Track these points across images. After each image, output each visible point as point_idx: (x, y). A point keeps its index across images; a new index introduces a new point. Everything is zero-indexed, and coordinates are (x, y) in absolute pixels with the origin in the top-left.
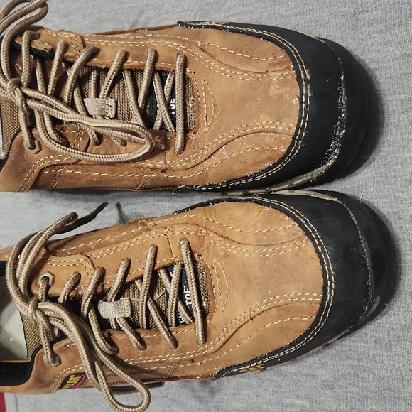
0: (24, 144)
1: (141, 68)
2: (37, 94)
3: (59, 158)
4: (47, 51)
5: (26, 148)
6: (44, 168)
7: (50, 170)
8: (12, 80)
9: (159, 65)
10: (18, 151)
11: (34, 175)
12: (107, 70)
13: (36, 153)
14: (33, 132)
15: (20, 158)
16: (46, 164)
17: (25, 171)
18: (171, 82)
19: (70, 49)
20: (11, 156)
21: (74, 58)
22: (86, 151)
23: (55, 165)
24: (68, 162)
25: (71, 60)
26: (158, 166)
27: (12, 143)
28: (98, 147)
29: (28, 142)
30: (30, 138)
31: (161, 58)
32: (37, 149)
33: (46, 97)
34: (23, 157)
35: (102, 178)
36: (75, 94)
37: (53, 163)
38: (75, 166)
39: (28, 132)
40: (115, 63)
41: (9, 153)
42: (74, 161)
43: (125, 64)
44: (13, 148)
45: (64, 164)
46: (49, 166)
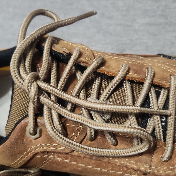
0: (27, 129)
1: (141, 81)
2: (49, 87)
3: (54, 147)
4: (65, 54)
5: (27, 133)
6: (39, 153)
7: (42, 155)
8: (32, 73)
9: (156, 80)
10: (20, 134)
11: (27, 158)
12: (112, 78)
13: (35, 139)
14: (38, 120)
15: (19, 141)
16: (41, 149)
17: (20, 153)
18: (165, 97)
19: (83, 56)
20: (12, 138)
21: (87, 63)
22: (81, 143)
23: (48, 152)
24: (62, 152)
25: (84, 64)
26: (142, 169)
27: (16, 126)
28: (92, 142)
29: (32, 129)
30: (34, 126)
31: (157, 76)
32: (38, 135)
33: (56, 90)
34: (23, 140)
35: (85, 169)
36: (81, 94)
37: (47, 150)
38: (66, 155)
39: (34, 119)
40: (120, 73)
41: (10, 134)
42: (68, 151)
43: (128, 76)
44: (16, 131)
45: (56, 153)
46: (43, 153)
